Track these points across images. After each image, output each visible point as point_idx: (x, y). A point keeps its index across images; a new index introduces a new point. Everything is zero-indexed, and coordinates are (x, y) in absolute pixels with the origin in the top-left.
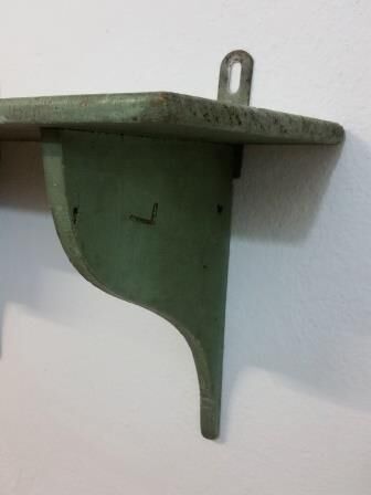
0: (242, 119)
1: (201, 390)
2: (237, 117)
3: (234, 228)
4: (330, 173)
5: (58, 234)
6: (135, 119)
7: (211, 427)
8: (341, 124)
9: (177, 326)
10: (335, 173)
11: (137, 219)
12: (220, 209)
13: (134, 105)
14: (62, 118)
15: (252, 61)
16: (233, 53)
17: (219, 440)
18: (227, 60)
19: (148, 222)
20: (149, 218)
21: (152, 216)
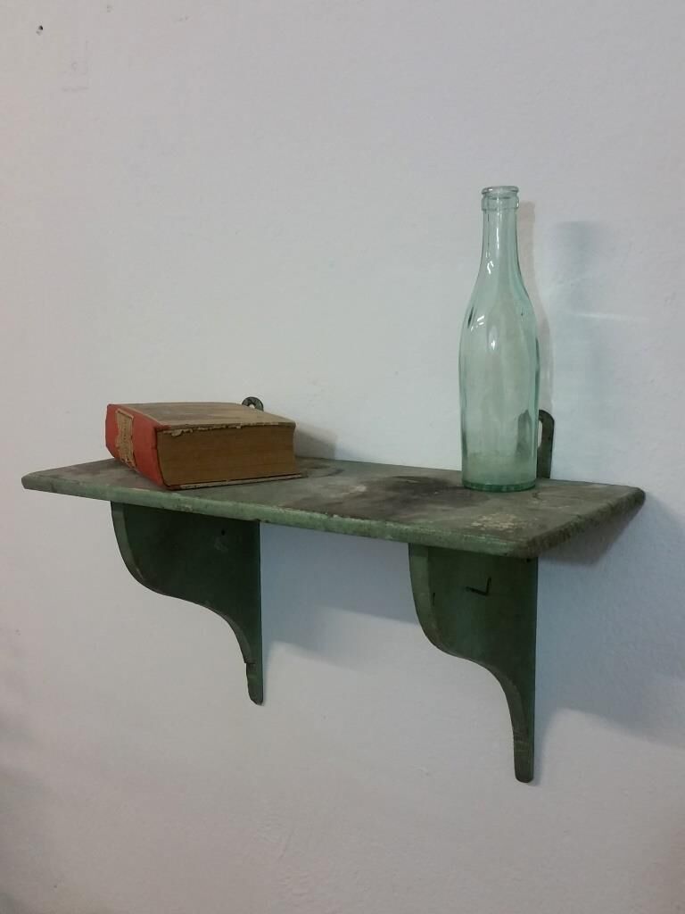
1: (514, 733)
5: (417, 613)
6: (506, 554)
7: (525, 770)
11: (473, 590)
13: (505, 547)
15: (553, 422)
17: (532, 782)
19: (486, 594)
20: (484, 590)
21: (488, 588)
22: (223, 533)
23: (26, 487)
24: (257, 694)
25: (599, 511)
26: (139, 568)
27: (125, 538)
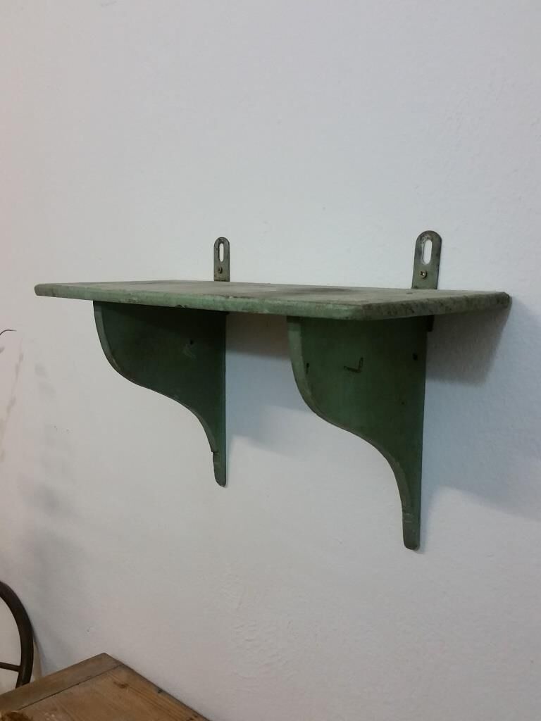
0: (415, 310)
1: (403, 506)
2: (411, 309)
3: (428, 372)
4: (502, 329)
5: (296, 380)
6: (347, 318)
7: (412, 539)
8: (507, 293)
9: (380, 450)
10: (505, 329)
11: (349, 369)
12: (415, 357)
13: (346, 311)
14: (304, 314)
15: (440, 240)
16: (425, 233)
17: (419, 550)
18: (421, 238)
19: (357, 371)
20: (357, 368)
21: (360, 367)
22: (192, 343)
23: (38, 295)
24: (221, 478)
25: (451, 299)
26: (115, 358)
27: (104, 335)
